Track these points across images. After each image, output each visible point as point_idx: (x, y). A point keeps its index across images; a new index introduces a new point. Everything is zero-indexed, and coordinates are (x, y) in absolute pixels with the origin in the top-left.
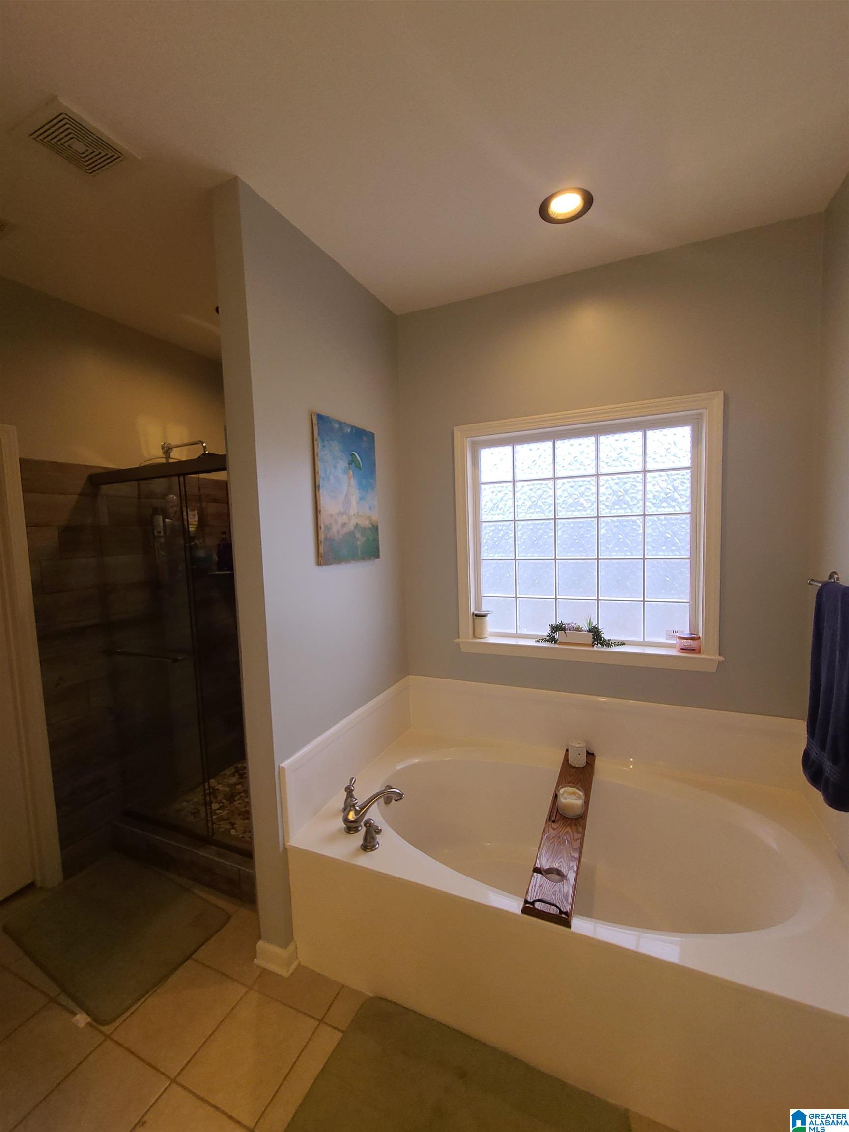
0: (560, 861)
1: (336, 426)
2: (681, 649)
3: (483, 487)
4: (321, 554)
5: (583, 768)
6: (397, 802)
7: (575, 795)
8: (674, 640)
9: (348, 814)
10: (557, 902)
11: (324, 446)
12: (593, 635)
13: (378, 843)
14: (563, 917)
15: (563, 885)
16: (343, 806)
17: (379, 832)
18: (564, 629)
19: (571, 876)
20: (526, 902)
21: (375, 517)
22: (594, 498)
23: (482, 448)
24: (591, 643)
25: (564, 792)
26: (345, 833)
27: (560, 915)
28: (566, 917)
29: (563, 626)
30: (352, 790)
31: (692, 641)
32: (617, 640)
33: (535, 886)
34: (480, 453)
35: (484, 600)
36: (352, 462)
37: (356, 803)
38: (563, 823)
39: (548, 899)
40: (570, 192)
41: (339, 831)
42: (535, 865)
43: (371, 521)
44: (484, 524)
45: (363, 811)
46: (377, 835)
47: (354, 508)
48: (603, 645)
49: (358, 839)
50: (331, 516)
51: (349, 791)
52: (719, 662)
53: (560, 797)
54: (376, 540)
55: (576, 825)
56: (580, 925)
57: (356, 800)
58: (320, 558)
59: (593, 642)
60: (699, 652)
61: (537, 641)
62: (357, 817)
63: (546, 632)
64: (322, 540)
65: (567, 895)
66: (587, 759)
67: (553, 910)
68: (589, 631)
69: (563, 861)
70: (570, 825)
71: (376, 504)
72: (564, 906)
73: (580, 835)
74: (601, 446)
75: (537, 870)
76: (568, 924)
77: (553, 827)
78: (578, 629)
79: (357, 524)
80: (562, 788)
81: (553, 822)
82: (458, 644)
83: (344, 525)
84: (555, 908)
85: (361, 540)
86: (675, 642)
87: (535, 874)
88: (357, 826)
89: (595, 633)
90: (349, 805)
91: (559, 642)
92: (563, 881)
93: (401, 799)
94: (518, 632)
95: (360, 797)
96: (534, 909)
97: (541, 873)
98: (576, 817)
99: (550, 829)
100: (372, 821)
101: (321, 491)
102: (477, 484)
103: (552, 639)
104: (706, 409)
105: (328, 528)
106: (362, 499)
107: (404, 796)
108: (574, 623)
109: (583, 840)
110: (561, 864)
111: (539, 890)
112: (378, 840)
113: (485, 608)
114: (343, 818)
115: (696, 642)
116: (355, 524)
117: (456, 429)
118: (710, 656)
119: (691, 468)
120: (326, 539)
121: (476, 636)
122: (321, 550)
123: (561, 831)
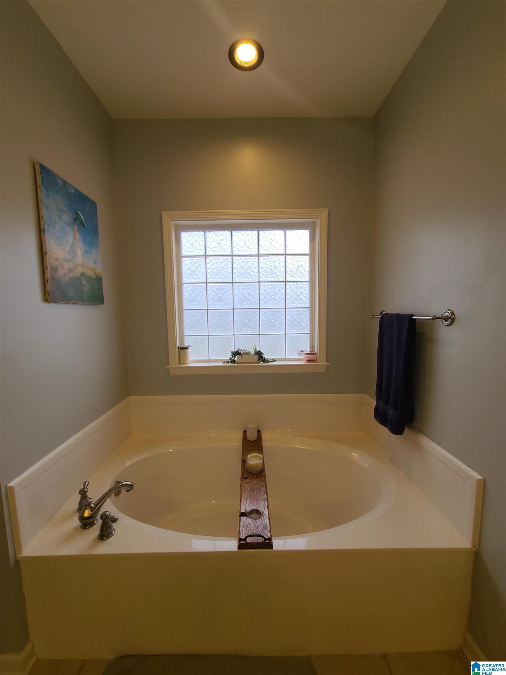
0: (256, 503)
1: (61, 183)
2: (307, 360)
3: (184, 259)
4: (48, 291)
5: (256, 440)
6: (127, 492)
7: (257, 458)
8: (303, 356)
9: (84, 513)
10: (261, 533)
11: (48, 196)
12: (258, 356)
13: (114, 530)
14: (267, 543)
15: (262, 519)
16: (78, 507)
17: (114, 520)
18: (240, 354)
19: (266, 512)
20: (240, 540)
21: (99, 271)
22: (256, 270)
23: (182, 232)
24: (257, 361)
25: (250, 457)
26: (81, 529)
27: (265, 542)
28: (269, 542)
29: (240, 352)
30: (86, 492)
31: (312, 355)
32: (271, 359)
33: (244, 526)
34: (181, 234)
35: (186, 338)
36: (77, 219)
37: (92, 501)
38: (252, 478)
39: (254, 533)
40: (248, 43)
41: (75, 529)
42: (240, 512)
43: (96, 273)
44: (185, 285)
45: (98, 506)
46: (113, 524)
47: (80, 258)
48: (264, 362)
49: (95, 530)
50: (57, 259)
51: (83, 493)
52: (327, 366)
53: (248, 461)
54: (100, 289)
55: (260, 477)
56: (278, 544)
57: (91, 499)
58: (47, 295)
59: (259, 360)
60: (316, 362)
61: (223, 363)
62: (92, 513)
63: (228, 356)
64: (49, 279)
65: (266, 526)
66: (257, 435)
67: (260, 540)
68: (256, 354)
69: (258, 503)
70: (257, 478)
71: (100, 261)
72: (266, 534)
73: (264, 483)
74: (260, 237)
75: (243, 514)
76: (270, 546)
77: (246, 481)
78: (249, 353)
79: (83, 273)
80: (248, 455)
81: (246, 478)
82: (168, 369)
83: (71, 270)
84: (261, 537)
85: (87, 287)
86: (303, 357)
87: (242, 517)
88: (93, 520)
89: (259, 354)
90: (84, 503)
91: (238, 362)
92: (261, 517)
93: (132, 489)
94: (210, 359)
95: (94, 495)
96: (247, 543)
97: (246, 516)
98: (259, 472)
99: (245, 484)
100: (108, 513)
101: (46, 235)
102: (179, 257)
103: (233, 361)
104: (319, 219)
105: (55, 269)
106: (86, 252)
107: (134, 486)
108: (246, 350)
109: (266, 486)
110: (257, 505)
111: (248, 528)
112: (114, 527)
113: (186, 344)
114: (79, 517)
115: (315, 356)
116: (81, 272)
117: (164, 214)
118: (322, 362)
119: (310, 254)
120: (52, 278)
121: (181, 362)
122: (48, 288)
123: (252, 483)
